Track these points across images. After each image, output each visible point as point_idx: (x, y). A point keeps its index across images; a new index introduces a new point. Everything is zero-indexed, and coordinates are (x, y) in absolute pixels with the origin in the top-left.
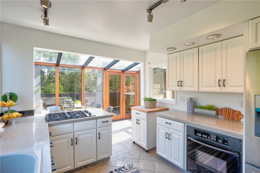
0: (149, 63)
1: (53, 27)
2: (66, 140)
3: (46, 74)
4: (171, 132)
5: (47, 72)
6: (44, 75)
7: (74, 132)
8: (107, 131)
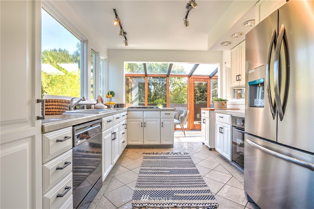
0: (225, 63)
1: (131, 45)
2: (138, 122)
3: (152, 91)
4: (224, 126)
5: (153, 89)
6: (150, 91)
7: (143, 118)
8: (169, 122)
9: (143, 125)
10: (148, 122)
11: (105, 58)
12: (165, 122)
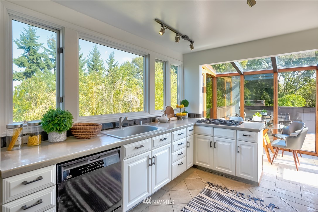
2: (207, 141)
7: (213, 137)
8: (250, 148)
9: (213, 145)
10: (219, 143)
11: (180, 65)
12: (243, 147)
